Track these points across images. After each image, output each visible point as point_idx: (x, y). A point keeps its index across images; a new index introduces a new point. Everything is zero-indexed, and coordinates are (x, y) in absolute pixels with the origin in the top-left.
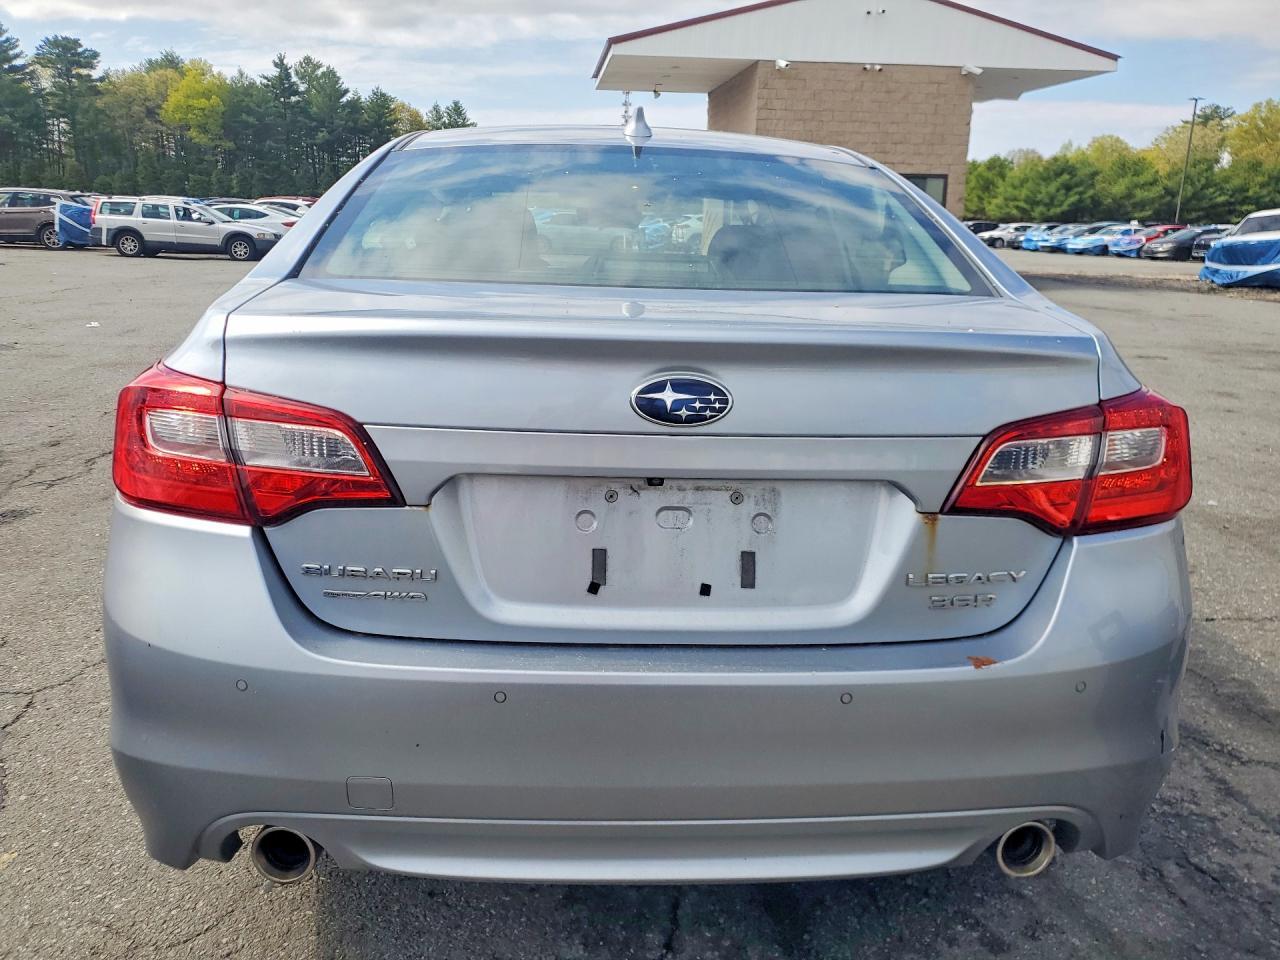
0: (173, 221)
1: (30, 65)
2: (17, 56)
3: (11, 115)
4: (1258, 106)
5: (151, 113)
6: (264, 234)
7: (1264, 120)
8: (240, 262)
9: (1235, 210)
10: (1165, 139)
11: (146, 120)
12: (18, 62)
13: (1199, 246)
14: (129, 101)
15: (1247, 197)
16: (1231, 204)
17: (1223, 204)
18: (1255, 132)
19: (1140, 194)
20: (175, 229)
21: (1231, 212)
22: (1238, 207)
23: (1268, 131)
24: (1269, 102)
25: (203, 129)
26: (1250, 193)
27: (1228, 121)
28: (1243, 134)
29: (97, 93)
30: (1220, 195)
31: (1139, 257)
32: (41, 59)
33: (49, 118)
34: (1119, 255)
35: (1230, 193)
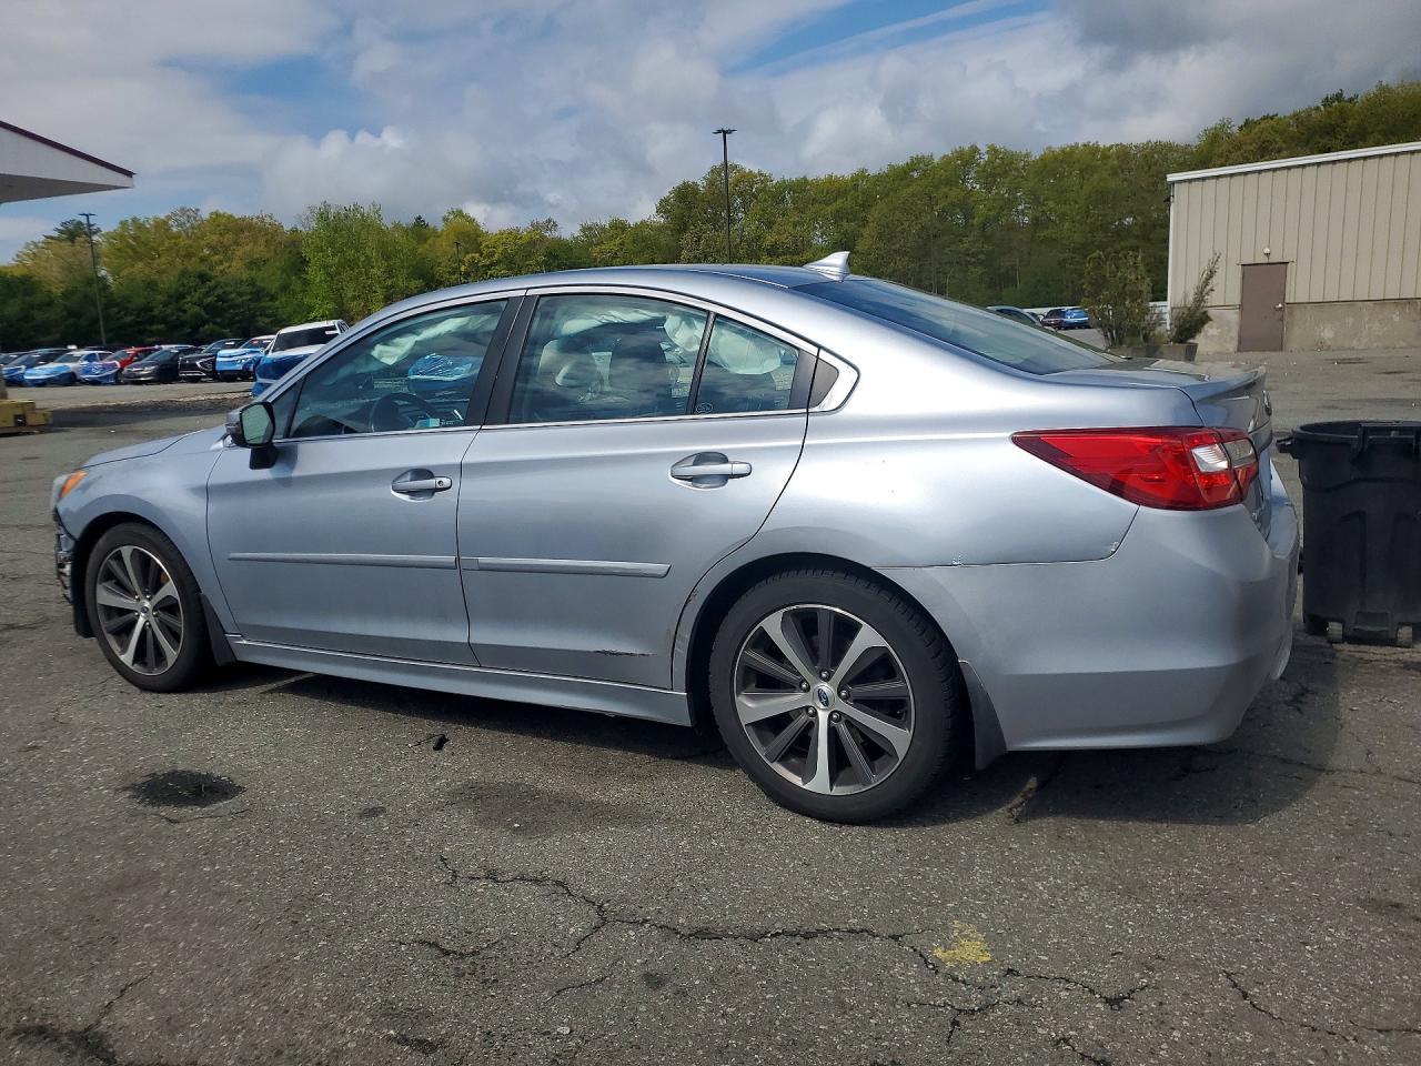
4: (124, 224)
7: (135, 238)
9: (146, 330)
10: (27, 255)
13: (185, 367)
15: (154, 317)
16: (139, 323)
17: (130, 325)
18: (129, 250)
19: (39, 316)
21: (141, 332)
22: (148, 328)
23: (141, 250)
24: (135, 220)
26: (156, 313)
27: (95, 238)
28: (117, 252)
30: (125, 315)
31: (118, 383)
34: (94, 383)
35: (135, 312)
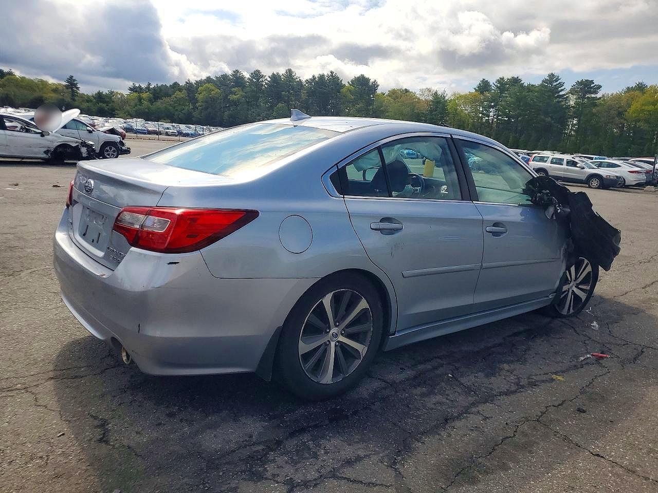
0: (564, 166)
1: (567, 94)
2: (562, 90)
3: (552, 117)
5: (620, 114)
6: (610, 176)
8: (593, 189)
11: (616, 118)
12: (561, 93)
14: (610, 108)
20: (565, 170)
25: (647, 121)
29: (595, 105)
32: (572, 92)
33: (569, 119)
